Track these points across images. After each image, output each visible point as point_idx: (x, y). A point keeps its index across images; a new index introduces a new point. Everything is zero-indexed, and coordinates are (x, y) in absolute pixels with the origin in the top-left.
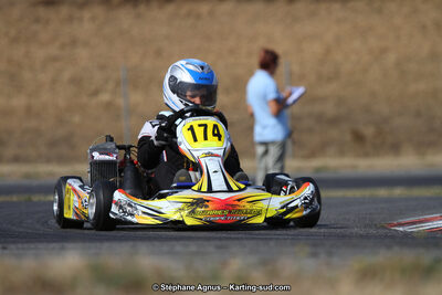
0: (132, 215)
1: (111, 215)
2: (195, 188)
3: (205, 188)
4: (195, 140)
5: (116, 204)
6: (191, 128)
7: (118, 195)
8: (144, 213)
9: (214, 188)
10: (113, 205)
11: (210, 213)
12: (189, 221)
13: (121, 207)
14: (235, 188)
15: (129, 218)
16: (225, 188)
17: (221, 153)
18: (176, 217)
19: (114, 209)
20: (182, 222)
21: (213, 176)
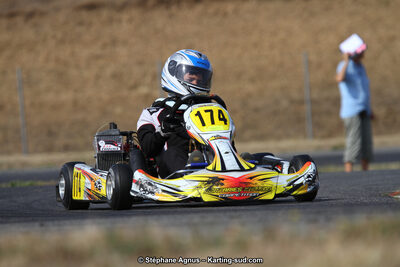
0: (152, 193)
1: (132, 194)
2: (210, 167)
3: (219, 168)
4: (204, 124)
5: (137, 183)
6: (198, 114)
7: (138, 175)
8: (164, 191)
9: (228, 167)
10: (134, 184)
11: (225, 191)
12: (207, 198)
13: (141, 186)
14: (247, 168)
15: (150, 196)
16: (237, 167)
17: (228, 135)
18: (194, 194)
19: (134, 187)
20: (199, 199)
21: (225, 157)
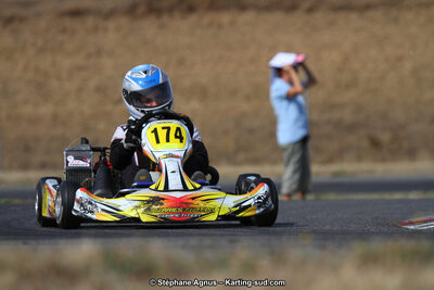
0: (92, 212)
1: (73, 213)
2: (153, 187)
3: (161, 188)
4: (158, 142)
5: (78, 202)
6: (155, 131)
7: (80, 194)
8: (103, 211)
9: (171, 188)
10: (76, 203)
11: (165, 211)
12: (145, 218)
13: (82, 205)
14: (190, 187)
15: (89, 215)
16: (181, 187)
17: (182, 154)
18: (133, 214)
19: (76, 207)
20: (137, 220)
21: (170, 176)
